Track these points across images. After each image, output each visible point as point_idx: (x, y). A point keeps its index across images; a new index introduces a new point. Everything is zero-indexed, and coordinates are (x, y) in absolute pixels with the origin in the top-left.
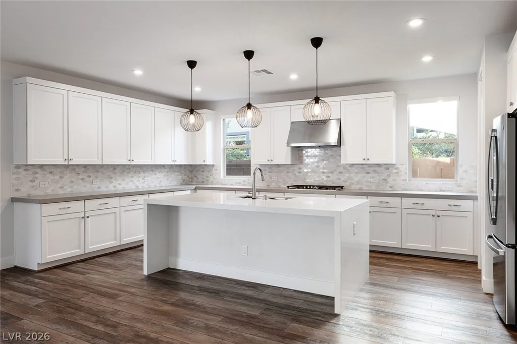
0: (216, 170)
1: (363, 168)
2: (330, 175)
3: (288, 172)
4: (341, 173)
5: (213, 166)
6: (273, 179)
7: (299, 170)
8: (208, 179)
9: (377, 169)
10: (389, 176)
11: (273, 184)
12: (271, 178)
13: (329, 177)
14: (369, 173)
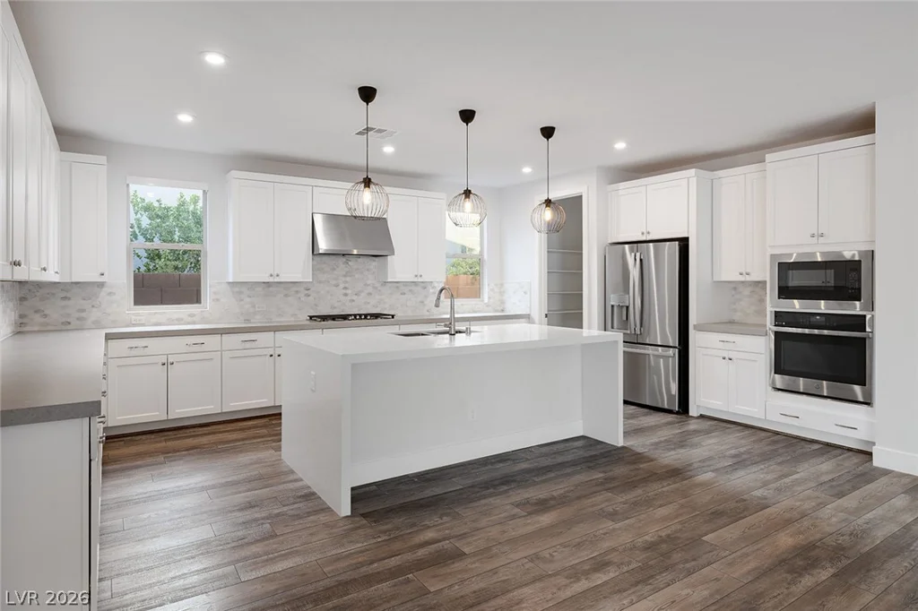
0: (110, 294)
1: (397, 287)
2: (355, 298)
3: (286, 296)
4: (370, 294)
5: (101, 285)
6: (257, 309)
7: (307, 292)
8: (83, 315)
9: (413, 288)
10: (426, 297)
11: (258, 317)
12: (254, 306)
13: (353, 301)
14: (404, 294)
